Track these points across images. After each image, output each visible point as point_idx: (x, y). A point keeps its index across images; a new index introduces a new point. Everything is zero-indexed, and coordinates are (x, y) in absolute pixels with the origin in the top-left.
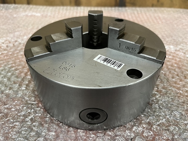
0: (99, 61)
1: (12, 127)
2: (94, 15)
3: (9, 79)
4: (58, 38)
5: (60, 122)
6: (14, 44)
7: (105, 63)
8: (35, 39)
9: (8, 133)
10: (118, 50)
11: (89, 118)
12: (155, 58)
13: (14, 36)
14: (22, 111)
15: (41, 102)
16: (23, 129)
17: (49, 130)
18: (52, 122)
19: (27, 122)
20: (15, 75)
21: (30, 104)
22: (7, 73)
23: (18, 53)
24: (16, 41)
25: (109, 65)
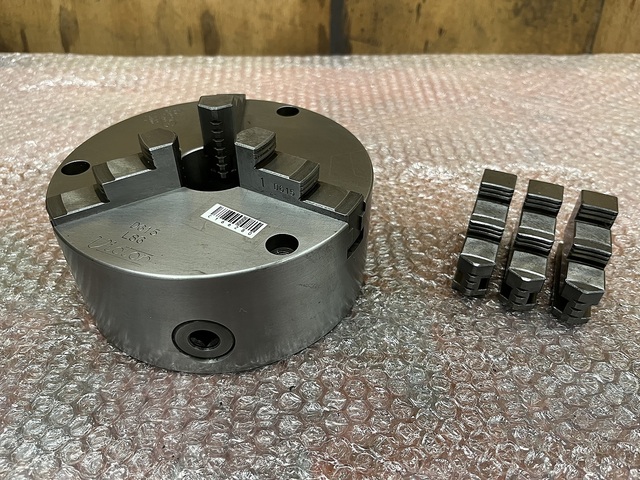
0: (213, 219)
1: (23, 376)
2: (212, 108)
3: (13, 268)
4: (122, 170)
5: (138, 361)
6: (22, 175)
7: (226, 224)
8: (72, 168)
9: (13, 389)
10: (262, 192)
11: (195, 345)
12: (333, 210)
13: (22, 151)
14: (47, 340)
15: (94, 318)
16: (49, 377)
17: (109, 378)
18: (117, 360)
19: (58, 362)
20: (27, 256)
21: (65, 323)
22: (7, 253)
23: (33, 199)
24: (28, 167)
25: (233, 227)
